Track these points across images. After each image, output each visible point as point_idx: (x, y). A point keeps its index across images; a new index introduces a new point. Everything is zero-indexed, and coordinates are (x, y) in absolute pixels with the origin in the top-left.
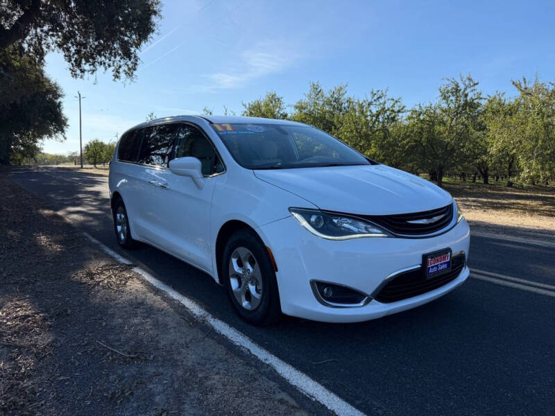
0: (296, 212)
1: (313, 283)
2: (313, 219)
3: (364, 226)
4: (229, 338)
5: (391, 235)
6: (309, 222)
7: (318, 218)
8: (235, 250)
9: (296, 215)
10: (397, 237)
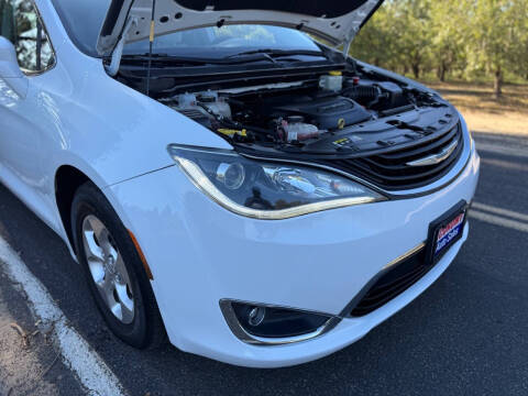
0: (184, 155)
1: (224, 304)
2: (222, 171)
3: (330, 181)
4: (83, 381)
5: (380, 196)
6: (213, 178)
7: (235, 168)
8: (85, 221)
9: (186, 163)
10: (391, 198)
